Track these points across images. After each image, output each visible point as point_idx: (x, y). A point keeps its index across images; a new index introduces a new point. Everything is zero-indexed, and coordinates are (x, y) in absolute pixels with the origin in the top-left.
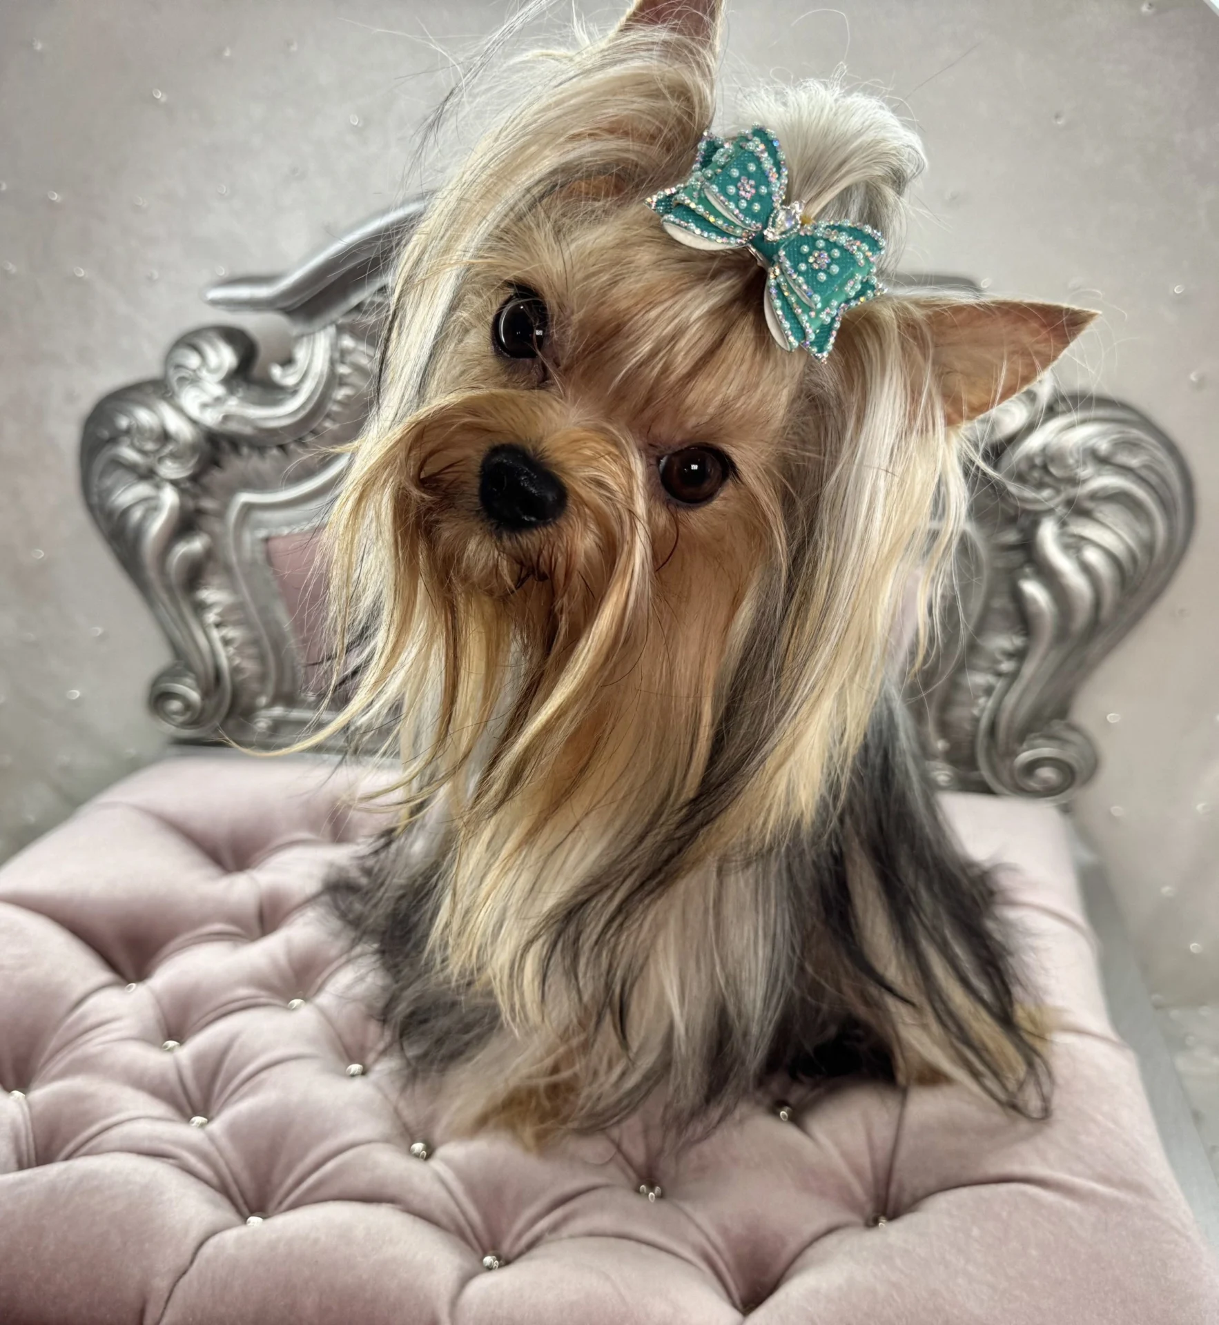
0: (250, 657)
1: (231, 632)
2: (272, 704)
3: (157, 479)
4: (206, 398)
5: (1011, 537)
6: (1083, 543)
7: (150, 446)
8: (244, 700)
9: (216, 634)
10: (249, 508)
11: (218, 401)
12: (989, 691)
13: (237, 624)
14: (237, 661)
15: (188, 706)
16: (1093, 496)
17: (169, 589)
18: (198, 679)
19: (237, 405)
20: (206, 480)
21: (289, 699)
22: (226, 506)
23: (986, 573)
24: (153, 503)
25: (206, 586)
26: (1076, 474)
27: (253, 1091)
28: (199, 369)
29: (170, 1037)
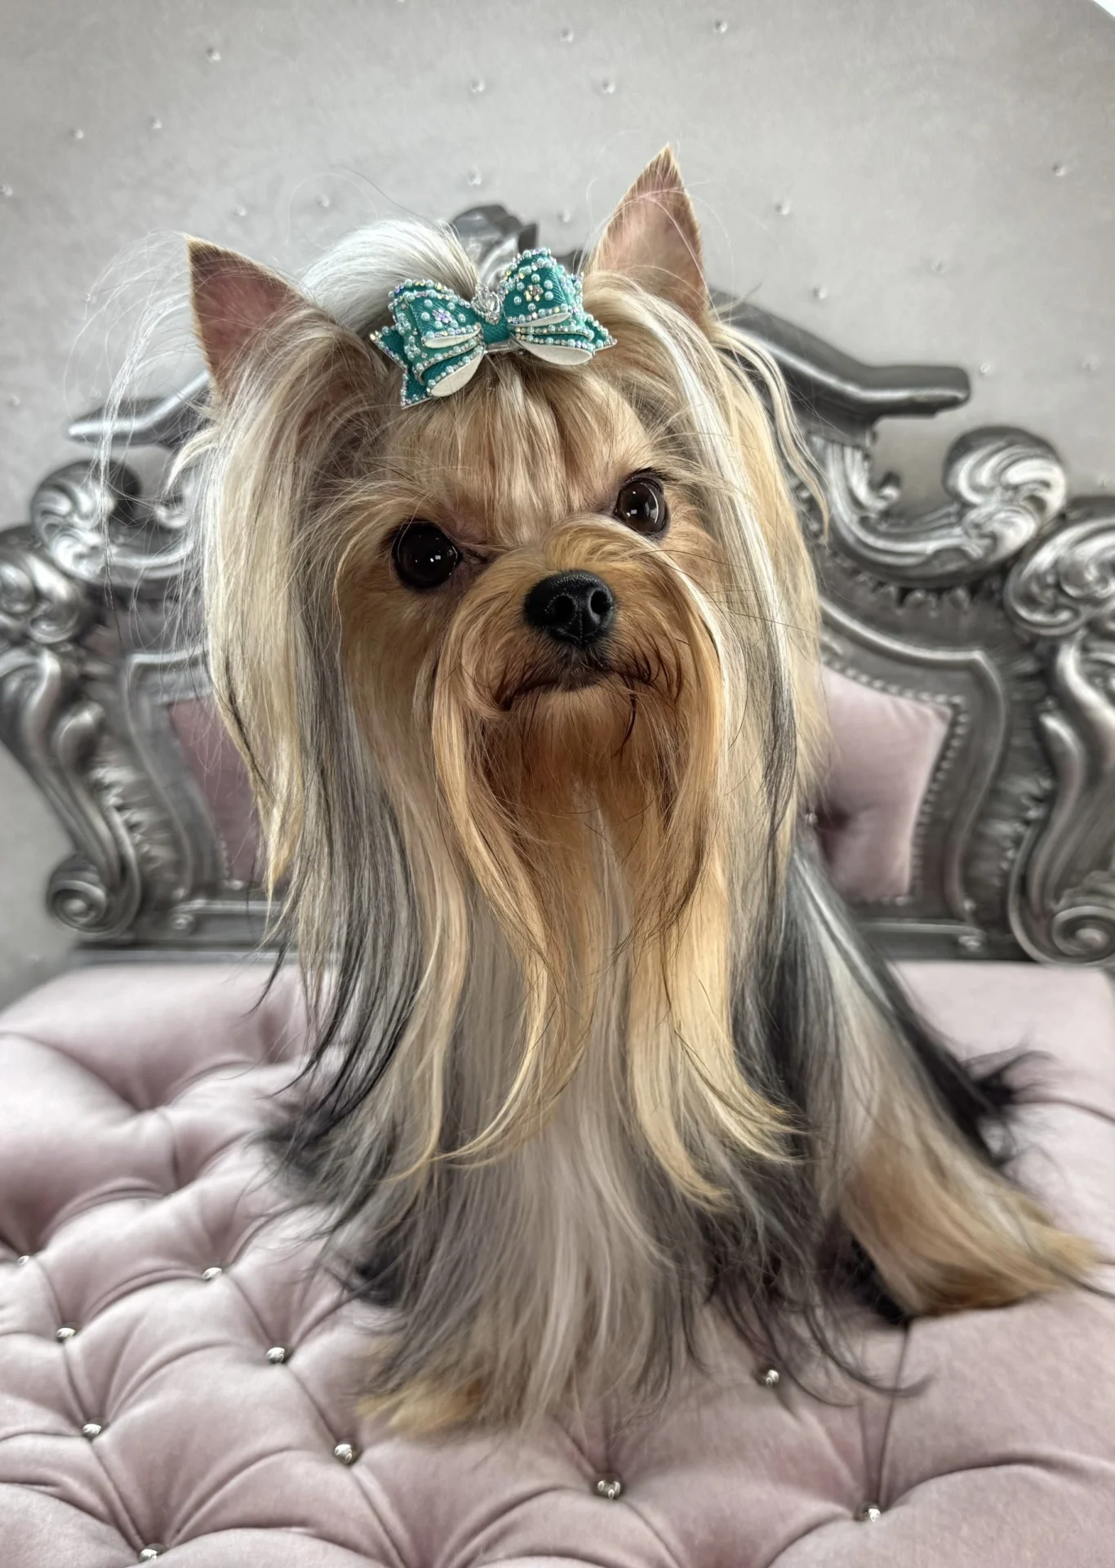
0: (162, 843)
1: (136, 816)
2: (192, 896)
3: (32, 644)
4: (80, 548)
5: (1028, 665)
7: (19, 607)
8: (159, 892)
9: (118, 819)
10: (146, 670)
11: (94, 551)
12: (1017, 841)
13: (142, 805)
14: (146, 848)
15: (92, 905)
17: (58, 770)
18: (100, 873)
19: (118, 555)
20: (91, 640)
21: (212, 890)
22: (118, 670)
23: (1003, 708)
24: (30, 672)
25: (103, 764)
26: (1097, 593)
27: (151, 1393)
28: (70, 514)
29: (64, 1323)
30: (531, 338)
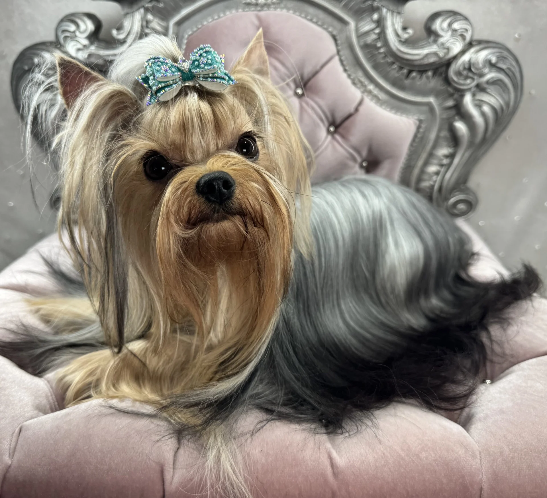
4: (79, 46)
5: (450, 103)
6: (482, 103)
11: (86, 47)
12: (437, 173)
16: (488, 82)
19: (95, 49)
23: (438, 120)
26: (482, 71)
28: (75, 31)
30: (201, 79)
